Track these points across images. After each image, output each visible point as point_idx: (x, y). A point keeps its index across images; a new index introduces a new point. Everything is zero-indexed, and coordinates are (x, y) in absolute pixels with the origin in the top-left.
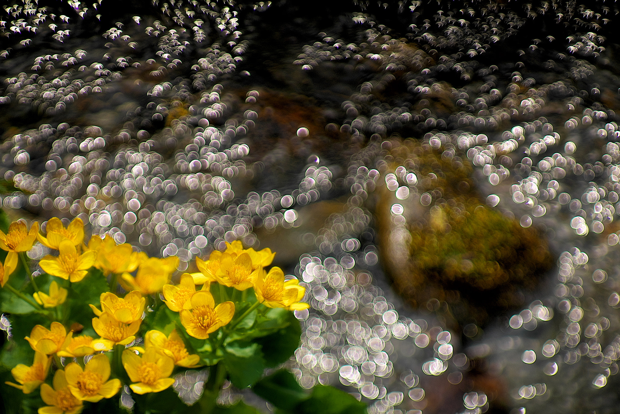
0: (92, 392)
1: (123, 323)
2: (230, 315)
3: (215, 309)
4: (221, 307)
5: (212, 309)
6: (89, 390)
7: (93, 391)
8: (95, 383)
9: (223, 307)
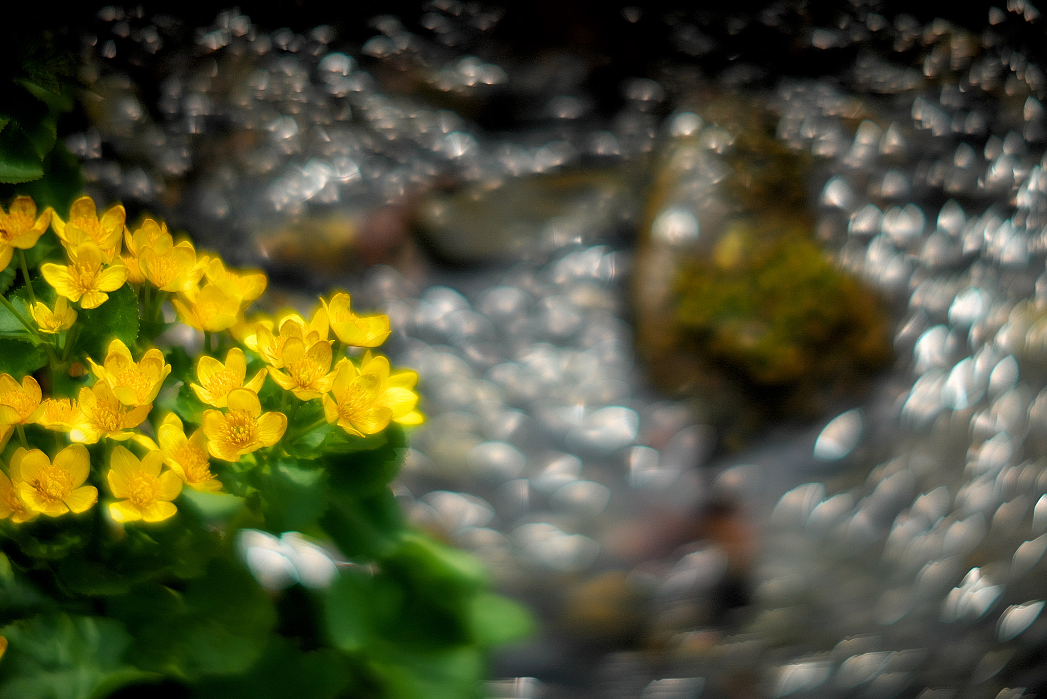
0: (52, 499)
1: (123, 405)
2: (278, 433)
3: (258, 420)
4: (270, 417)
5: (254, 418)
6: (50, 496)
7: (55, 498)
8: (62, 488)
9: (271, 419)
